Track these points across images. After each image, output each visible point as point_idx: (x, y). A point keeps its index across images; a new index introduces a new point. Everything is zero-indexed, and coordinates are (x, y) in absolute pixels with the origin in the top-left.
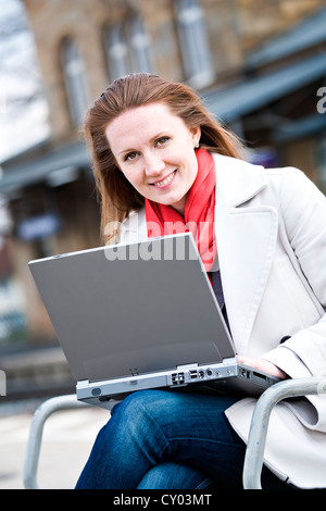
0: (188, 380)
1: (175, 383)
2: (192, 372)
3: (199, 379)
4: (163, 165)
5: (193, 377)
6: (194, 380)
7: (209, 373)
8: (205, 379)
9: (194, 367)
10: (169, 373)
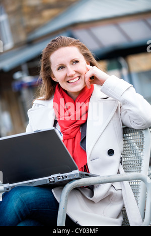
0: (57, 180)
1: (51, 182)
2: (58, 177)
3: (62, 179)
4: (75, 73)
5: (58, 179)
6: (59, 180)
7: (66, 177)
8: (64, 179)
9: (59, 175)
10: (47, 178)
